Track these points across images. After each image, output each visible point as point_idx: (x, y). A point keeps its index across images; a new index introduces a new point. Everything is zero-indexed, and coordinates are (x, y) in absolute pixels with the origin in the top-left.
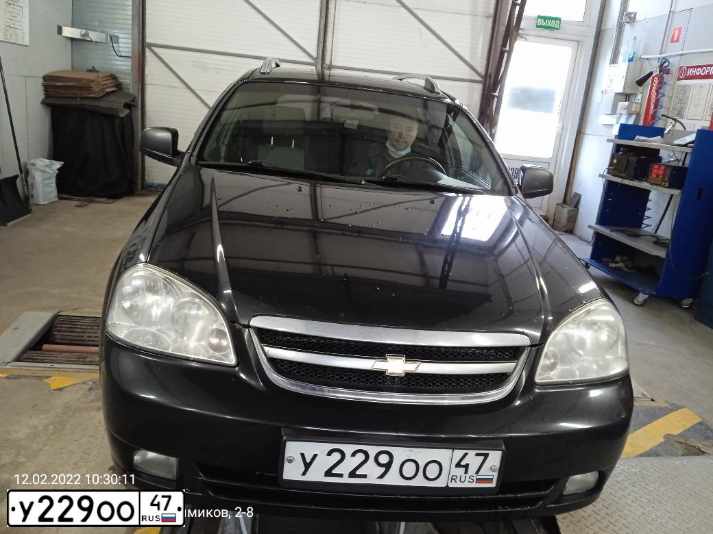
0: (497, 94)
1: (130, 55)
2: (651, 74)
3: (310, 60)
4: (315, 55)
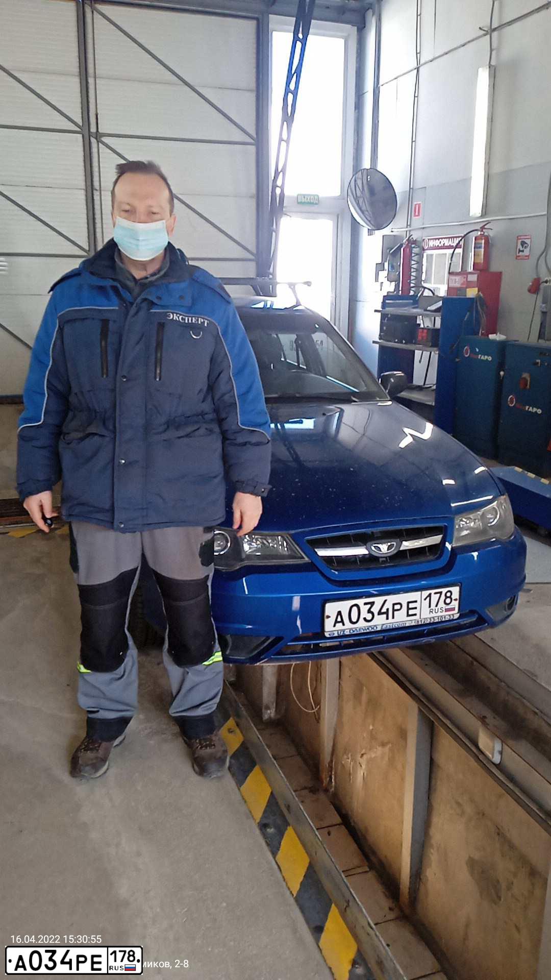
0: (271, 270)
2: (401, 246)
3: (83, 253)
4: (87, 248)
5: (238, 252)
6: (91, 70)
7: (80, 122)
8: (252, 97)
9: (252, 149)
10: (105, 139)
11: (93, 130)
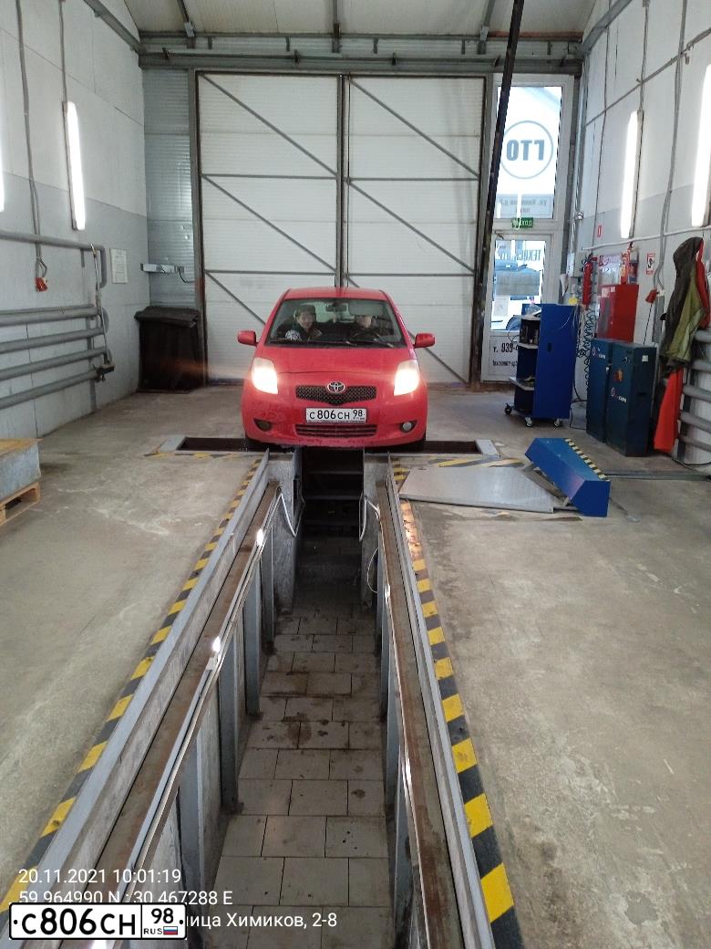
1: (193, 280)
3: (331, 271)
4: (335, 267)
5: (458, 269)
6: (346, 130)
7: (335, 169)
8: (477, 142)
9: (475, 184)
10: (354, 183)
11: (346, 175)
